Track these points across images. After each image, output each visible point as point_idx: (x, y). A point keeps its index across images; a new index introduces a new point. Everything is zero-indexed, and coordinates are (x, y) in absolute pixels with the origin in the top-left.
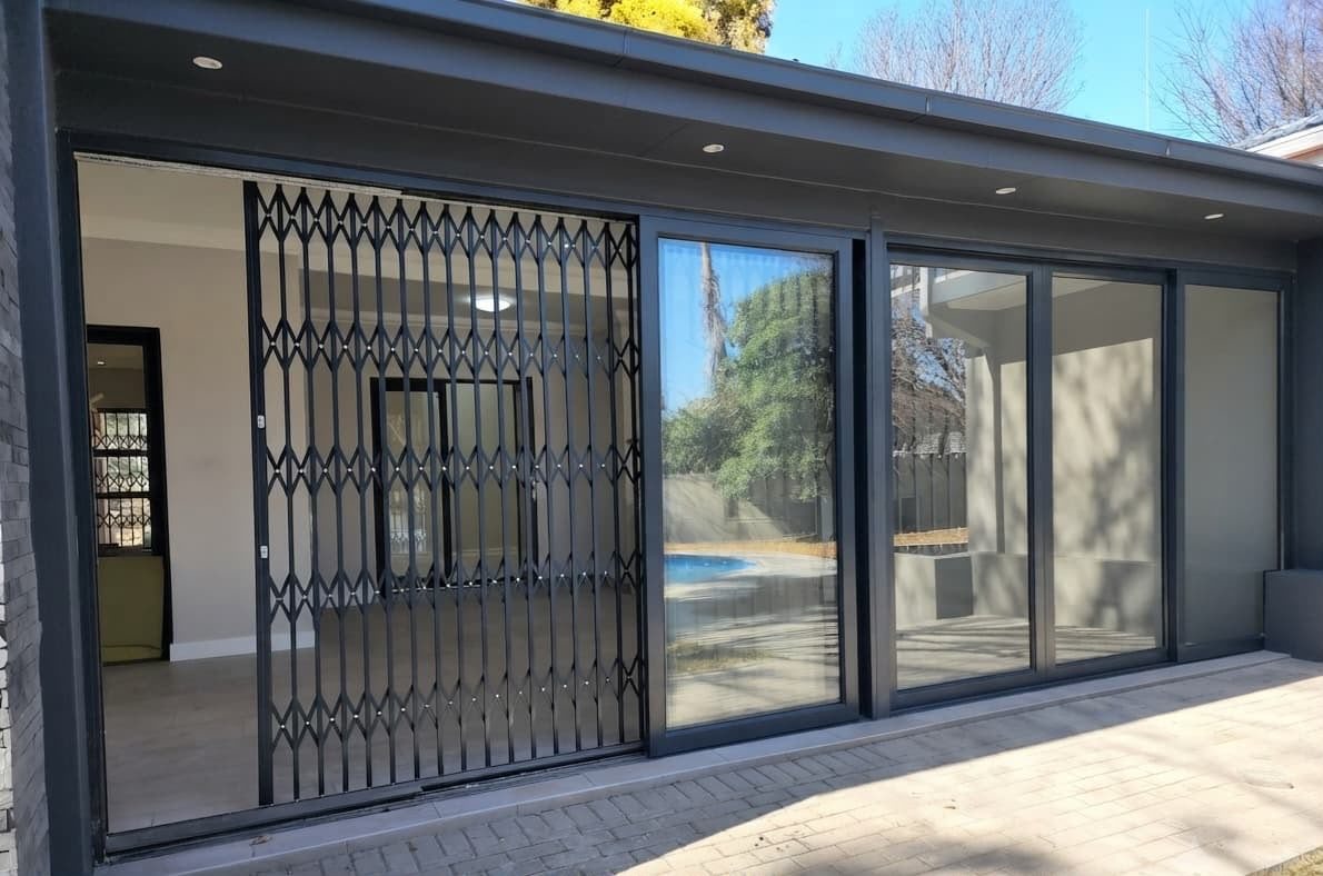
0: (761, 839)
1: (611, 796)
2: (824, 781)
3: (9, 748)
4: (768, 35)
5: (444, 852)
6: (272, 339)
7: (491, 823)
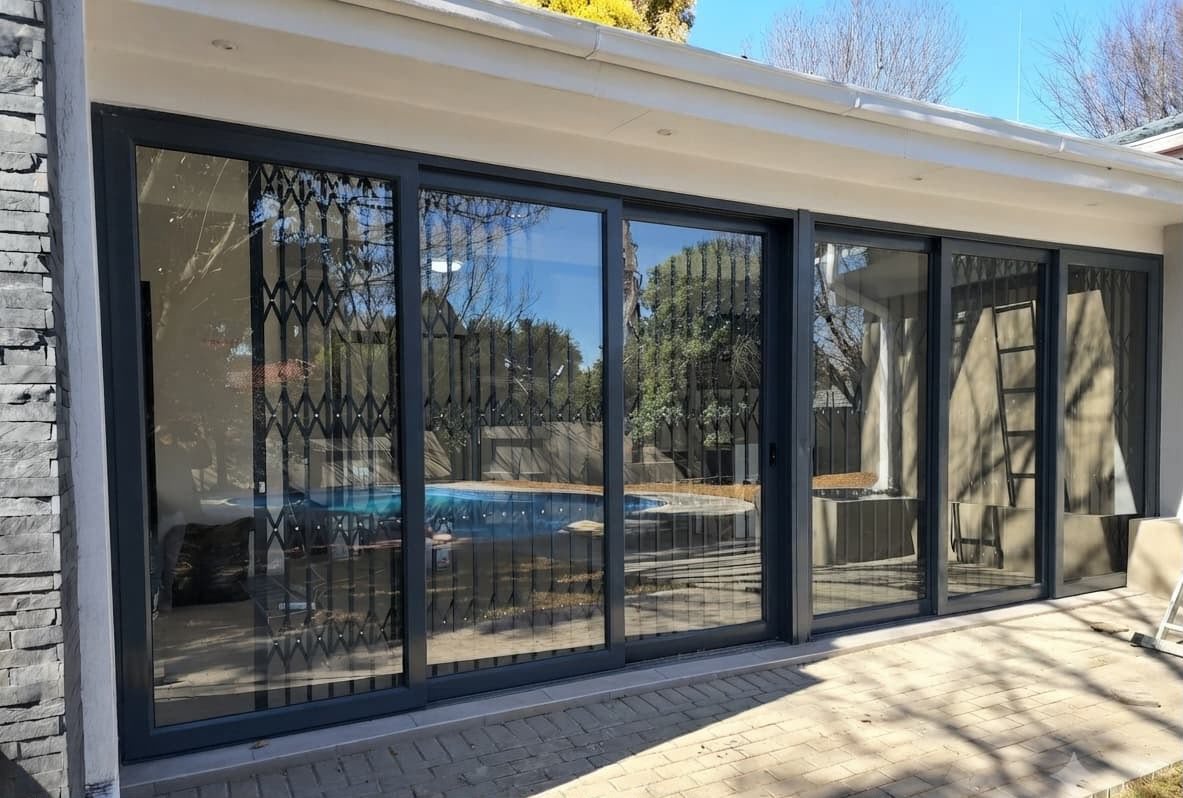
0: (703, 747)
1: (567, 709)
2: (752, 697)
3: (62, 661)
4: (690, 25)
5: (423, 757)
6: (272, 296)
7: (461, 731)
